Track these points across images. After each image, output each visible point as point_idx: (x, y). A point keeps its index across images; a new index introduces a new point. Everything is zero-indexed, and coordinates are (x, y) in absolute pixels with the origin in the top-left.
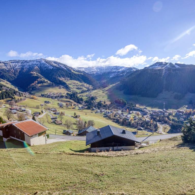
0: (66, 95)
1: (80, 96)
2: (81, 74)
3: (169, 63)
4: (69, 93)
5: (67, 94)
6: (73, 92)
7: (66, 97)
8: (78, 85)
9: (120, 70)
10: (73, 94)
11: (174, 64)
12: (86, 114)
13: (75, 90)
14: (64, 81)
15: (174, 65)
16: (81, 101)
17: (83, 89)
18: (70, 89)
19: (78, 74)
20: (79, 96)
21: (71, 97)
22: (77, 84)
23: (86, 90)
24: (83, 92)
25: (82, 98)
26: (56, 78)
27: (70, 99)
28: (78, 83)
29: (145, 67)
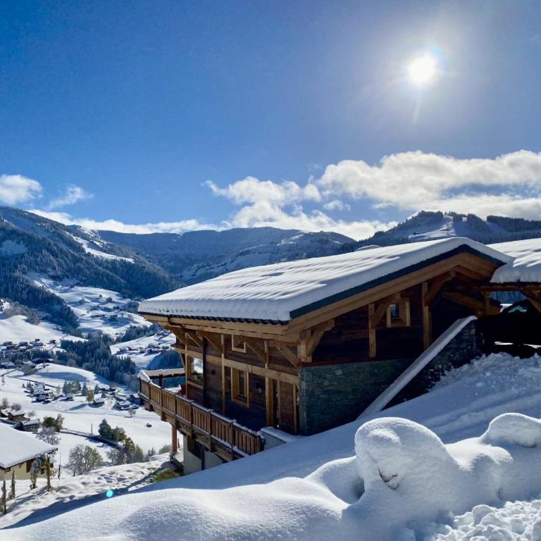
0: (61, 350)
1: (122, 351)
2: (124, 258)
3: (467, 214)
4: (75, 339)
5: (65, 344)
6: (89, 337)
7: (62, 359)
8: (110, 306)
9: (283, 242)
10: (90, 344)
11: (484, 218)
12: (149, 426)
13: (97, 325)
14: (52, 291)
15: (484, 223)
16: (126, 371)
17: (133, 325)
18: (76, 325)
19: (114, 262)
20: (118, 353)
21: (80, 358)
22: (110, 300)
23: (145, 327)
24: (134, 333)
25: (129, 360)
26: (16, 279)
27: (79, 365)
28: (114, 300)
29: (377, 231)
